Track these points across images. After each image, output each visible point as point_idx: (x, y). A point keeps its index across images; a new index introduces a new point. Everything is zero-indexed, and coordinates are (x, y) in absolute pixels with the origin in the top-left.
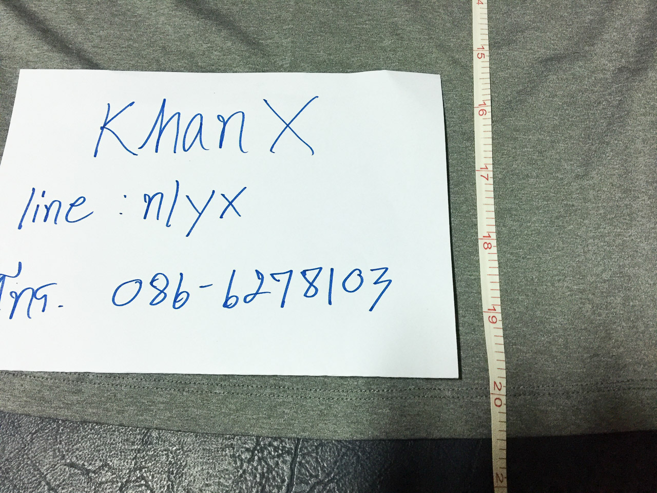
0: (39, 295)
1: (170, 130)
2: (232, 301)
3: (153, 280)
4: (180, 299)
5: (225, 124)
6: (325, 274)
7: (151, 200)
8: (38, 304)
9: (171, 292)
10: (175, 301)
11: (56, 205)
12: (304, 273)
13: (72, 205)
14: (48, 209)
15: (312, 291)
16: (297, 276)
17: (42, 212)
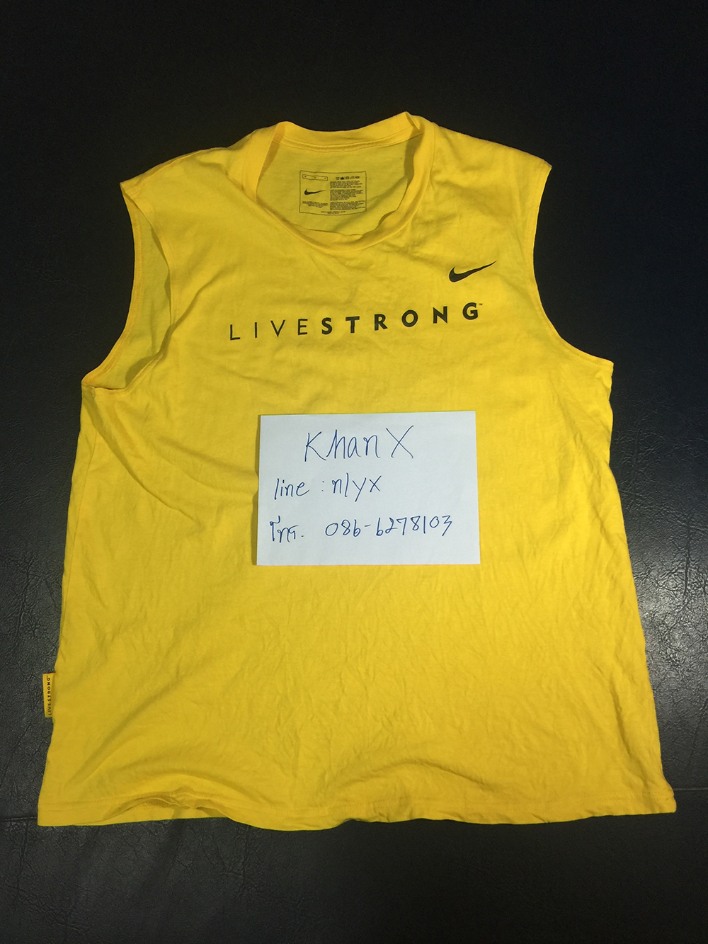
0: (291, 531)
1: (341, 446)
2: (380, 532)
3: (343, 523)
4: (356, 532)
5: (368, 442)
6: (422, 520)
7: (336, 483)
8: (291, 536)
9: (352, 529)
10: (354, 533)
11: (290, 487)
12: (412, 519)
13: (298, 487)
14: (287, 489)
15: (416, 527)
16: (409, 520)
17: (285, 490)
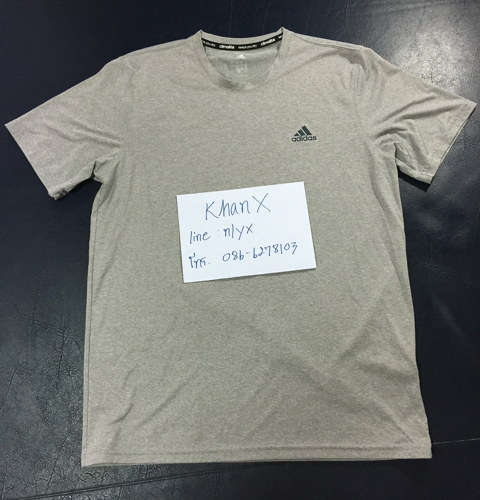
0: (202, 261)
1: (227, 209)
2: (256, 256)
3: (233, 253)
5: (242, 205)
7: (226, 231)
8: (203, 264)
9: (238, 256)
10: (240, 258)
11: (199, 236)
13: (204, 235)
15: (277, 251)
16: (272, 247)
